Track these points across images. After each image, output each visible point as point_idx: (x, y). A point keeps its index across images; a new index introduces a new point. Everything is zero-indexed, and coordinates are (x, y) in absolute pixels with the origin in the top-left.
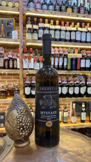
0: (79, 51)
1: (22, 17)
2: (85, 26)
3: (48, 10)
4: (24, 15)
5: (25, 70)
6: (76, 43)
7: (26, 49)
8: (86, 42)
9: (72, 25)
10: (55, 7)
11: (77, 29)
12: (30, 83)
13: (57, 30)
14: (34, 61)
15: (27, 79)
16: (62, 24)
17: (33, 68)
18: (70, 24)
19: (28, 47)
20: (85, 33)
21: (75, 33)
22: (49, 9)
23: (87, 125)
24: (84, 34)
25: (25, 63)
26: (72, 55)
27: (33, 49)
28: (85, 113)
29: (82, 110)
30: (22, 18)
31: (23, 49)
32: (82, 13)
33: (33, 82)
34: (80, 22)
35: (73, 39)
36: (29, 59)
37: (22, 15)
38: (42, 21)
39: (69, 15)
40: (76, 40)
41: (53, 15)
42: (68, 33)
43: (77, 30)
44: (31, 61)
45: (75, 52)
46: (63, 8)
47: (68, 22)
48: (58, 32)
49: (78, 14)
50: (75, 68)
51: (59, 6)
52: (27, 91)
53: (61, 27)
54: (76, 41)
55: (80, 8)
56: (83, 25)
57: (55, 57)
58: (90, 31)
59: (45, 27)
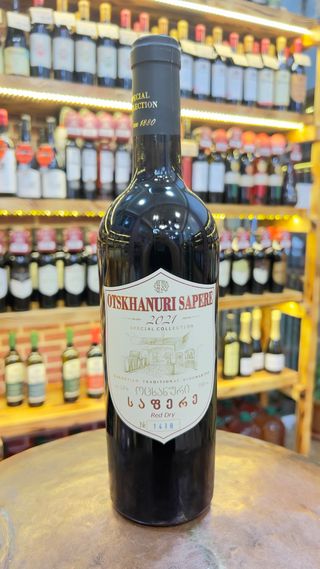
0: (189, 132)
2: (206, 36)
8: (210, 98)
9: (161, 26)
13: (107, 42)
14: (18, 163)
16: (123, 19)
18: (154, 23)
20: (207, 64)
24: (204, 67)
27: (11, 116)
34: (189, 21)
44: (4, 160)
47: (145, 16)
53: (123, 31)
56: (198, 34)
57: (98, 151)
58: (223, 59)
59: (55, 26)
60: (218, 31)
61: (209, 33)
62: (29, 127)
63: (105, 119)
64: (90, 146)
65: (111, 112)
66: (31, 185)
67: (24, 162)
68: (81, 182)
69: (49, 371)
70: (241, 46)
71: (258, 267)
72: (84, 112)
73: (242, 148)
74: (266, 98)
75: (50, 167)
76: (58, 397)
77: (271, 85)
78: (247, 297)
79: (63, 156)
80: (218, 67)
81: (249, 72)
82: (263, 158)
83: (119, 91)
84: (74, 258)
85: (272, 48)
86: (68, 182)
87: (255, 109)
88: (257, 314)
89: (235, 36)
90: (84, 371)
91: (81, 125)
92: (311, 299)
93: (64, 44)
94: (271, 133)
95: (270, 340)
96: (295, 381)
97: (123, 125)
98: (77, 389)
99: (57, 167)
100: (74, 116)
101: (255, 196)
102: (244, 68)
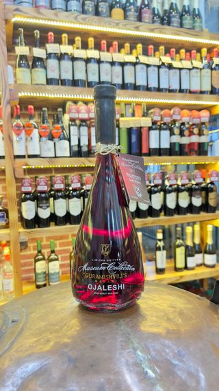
0: (145, 111)
1: (4, 26)
2: (155, 52)
3: (67, 11)
4: (7, 21)
5: (18, 160)
6: (136, 92)
7: (18, 106)
8: (159, 90)
9: (126, 48)
10: (83, 5)
11: (137, 58)
12: (33, 191)
13: (93, 60)
14: (40, 136)
15: (26, 180)
16: (102, 45)
17: (37, 153)
18: (121, 47)
19: (24, 103)
20: (156, 69)
21: (133, 68)
22: (69, 9)
23: (170, 279)
24: (154, 70)
25: (18, 141)
26: (128, 121)
27: (35, 109)
28: (165, 252)
29: (158, 246)
30: (4, 30)
31: (12, 109)
32: (147, 21)
33: (40, 188)
34: (143, 44)
35: (131, 84)
36: (28, 133)
37: (4, 22)
38: (54, 38)
39: (117, 24)
40: (137, 84)
41: (80, 23)
42: (118, 69)
43: (138, 61)
44: (31, 136)
45: (136, 114)
46: (103, 7)
47: (115, 43)
48: (93, 67)
49: (138, 24)
50: (138, 151)
51: (93, 3)
52: (26, 211)
53: (101, 53)
54: (136, 87)
55: (141, 8)
56: (150, 50)
57: (89, 127)
58: (166, 64)
59: (61, 54)
60: (162, 48)
61: (156, 50)
62: (46, 114)
63: (93, 107)
64: (84, 124)
66: (49, 149)
67: (44, 136)
68: (79, 146)
70: (178, 55)
71: (194, 196)
72: (80, 103)
73: (181, 119)
74: (195, 87)
75: (60, 139)
77: (199, 79)
79: (68, 131)
81: (183, 72)
82: (193, 125)
84: (75, 194)
85: (199, 54)
86: (71, 147)
87: (188, 95)
88: (197, 227)
89: (173, 50)
91: (78, 112)
93: (66, 64)
94: (200, 109)
95: (207, 244)
99: (65, 139)
100: (74, 106)
101: (192, 150)
102: (180, 69)
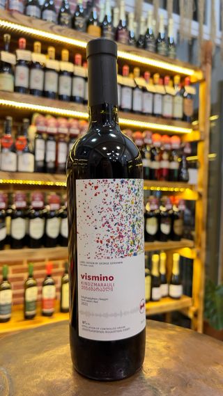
2: (129, 73)
3: (41, 18)
8: (132, 111)
10: (60, 16)
13: (65, 73)
14: (2, 147)
16: (76, 60)
20: (130, 90)
22: (44, 17)
24: (128, 91)
32: (123, 42)
38: (27, 45)
41: (55, 34)
46: (80, 22)
51: (70, 16)
53: (76, 67)
55: (118, 30)
56: (124, 72)
57: (57, 142)
58: (140, 87)
59: (32, 62)
60: (137, 70)
61: (131, 71)
62: (11, 124)
63: (63, 122)
64: (52, 138)
65: (67, 118)
66: (11, 162)
67: (7, 147)
68: (45, 162)
69: (14, 296)
70: (151, 80)
71: (164, 223)
72: (48, 117)
73: (152, 143)
74: (168, 112)
75: (24, 151)
76: (20, 315)
77: (171, 105)
78: (156, 243)
79: (33, 145)
80: (137, 92)
81: (157, 97)
82: (167, 151)
83: (72, 104)
84: (37, 213)
85: (171, 83)
86: (35, 162)
87: (161, 120)
88: (163, 256)
89: (147, 74)
90: (40, 296)
91: (46, 124)
92: (200, 245)
93: (37, 73)
94: (171, 134)
95: (172, 274)
96: (190, 304)
97: (75, 126)
98: (34, 310)
99: (29, 152)
100: (42, 119)
101: (161, 176)
102: (154, 94)
